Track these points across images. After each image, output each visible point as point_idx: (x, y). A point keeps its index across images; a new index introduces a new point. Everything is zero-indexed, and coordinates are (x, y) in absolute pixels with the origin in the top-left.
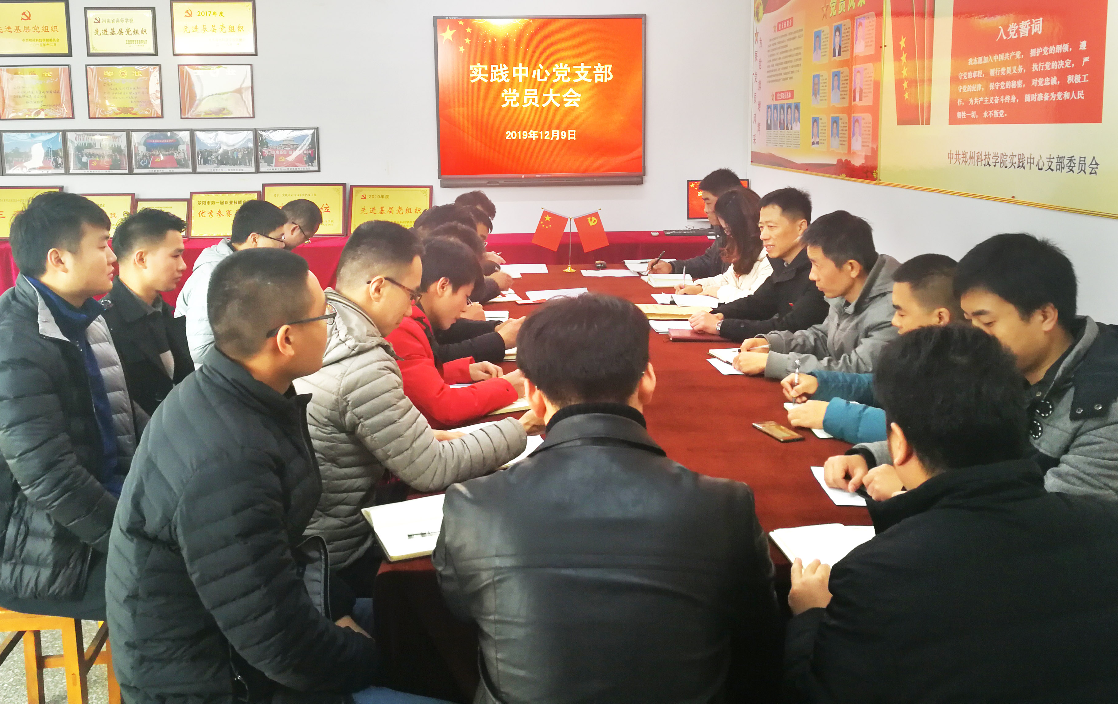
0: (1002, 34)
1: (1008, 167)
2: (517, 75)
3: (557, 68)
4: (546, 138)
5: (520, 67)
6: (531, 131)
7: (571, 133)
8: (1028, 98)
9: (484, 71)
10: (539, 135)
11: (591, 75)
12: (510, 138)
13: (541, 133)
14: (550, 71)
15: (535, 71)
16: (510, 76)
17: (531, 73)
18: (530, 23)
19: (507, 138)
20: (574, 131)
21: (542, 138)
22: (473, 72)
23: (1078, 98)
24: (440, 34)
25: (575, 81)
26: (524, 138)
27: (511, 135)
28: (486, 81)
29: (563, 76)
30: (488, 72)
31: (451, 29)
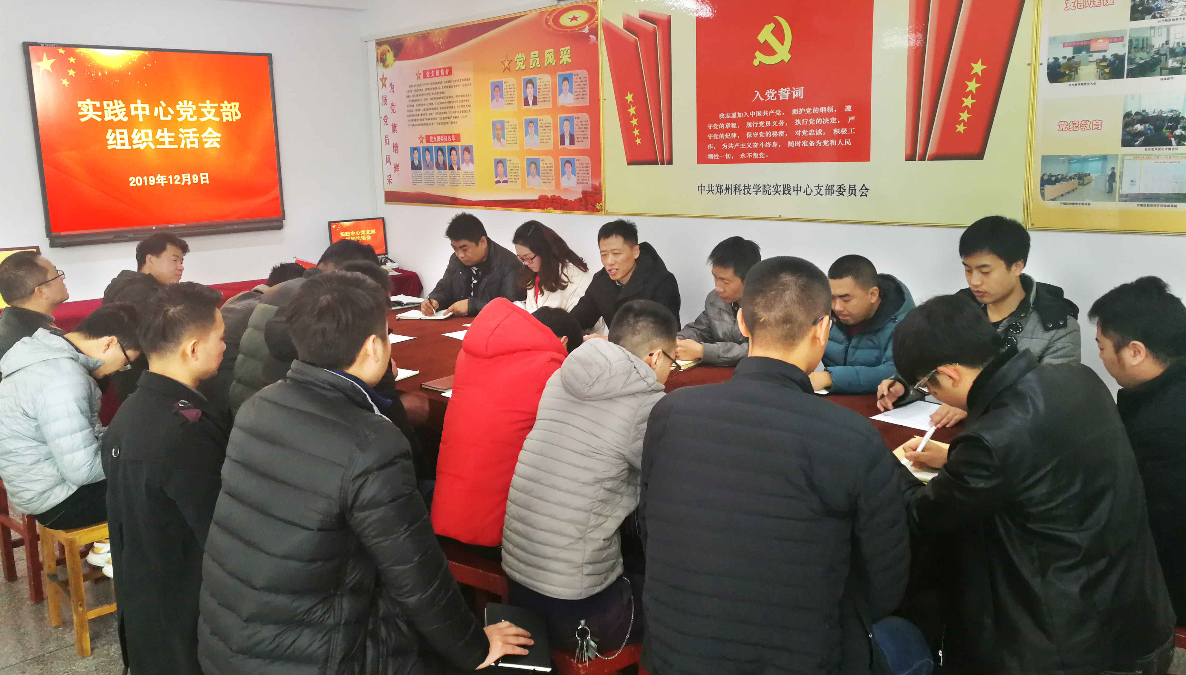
0: (758, 96)
1: (772, 194)
2: (136, 112)
3: (181, 106)
4: (176, 182)
5: (139, 104)
6: (159, 176)
7: (203, 176)
8: (791, 144)
9: (95, 109)
10: (168, 180)
11: (219, 114)
12: (135, 185)
13: (170, 177)
14: (174, 109)
15: (156, 109)
16: (128, 114)
17: (152, 111)
18: (145, 54)
19: (131, 184)
20: (207, 174)
21: (171, 183)
22: (82, 109)
23: (845, 144)
24: (34, 65)
25: (202, 120)
26: (151, 184)
27: (135, 181)
28: (99, 120)
29: (189, 114)
30: (101, 109)
31: (49, 58)
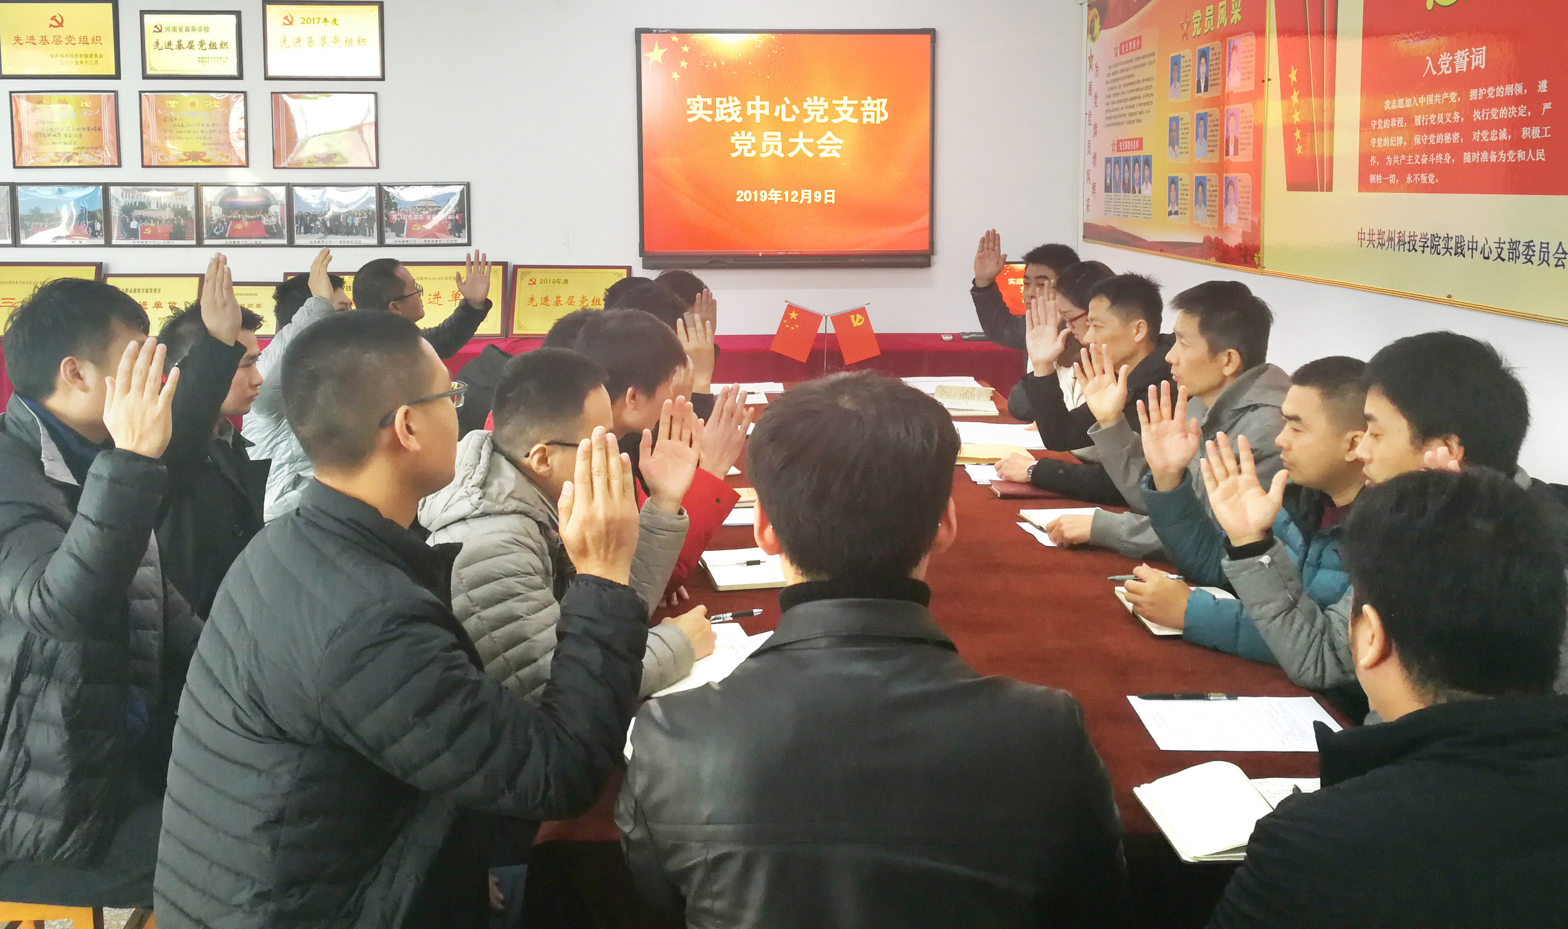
0: (1430, 68)
1: (1442, 254)
2: (753, 112)
3: (808, 103)
4: (793, 200)
5: (758, 102)
6: (772, 190)
7: (828, 193)
8: (1467, 158)
9: (706, 107)
10: (783, 196)
11: (858, 113)
12: (742, 200)
13: (786, 193)
14: (800, 107)
15: (778, 107)
16: (743, 113)
17: (772, 110)
18: (772, 39)
19: (738, 200)
20: (833, 191)
21: (787, 200)
22: (691, 107)
23: (1537, 159)
24: (644, 55)
25: (835, 121)
26: (761, 200)
27: (743, 196)
28: (709, 120)
29: (818, 114)
30: (713, 107)
31: (660, 48)
